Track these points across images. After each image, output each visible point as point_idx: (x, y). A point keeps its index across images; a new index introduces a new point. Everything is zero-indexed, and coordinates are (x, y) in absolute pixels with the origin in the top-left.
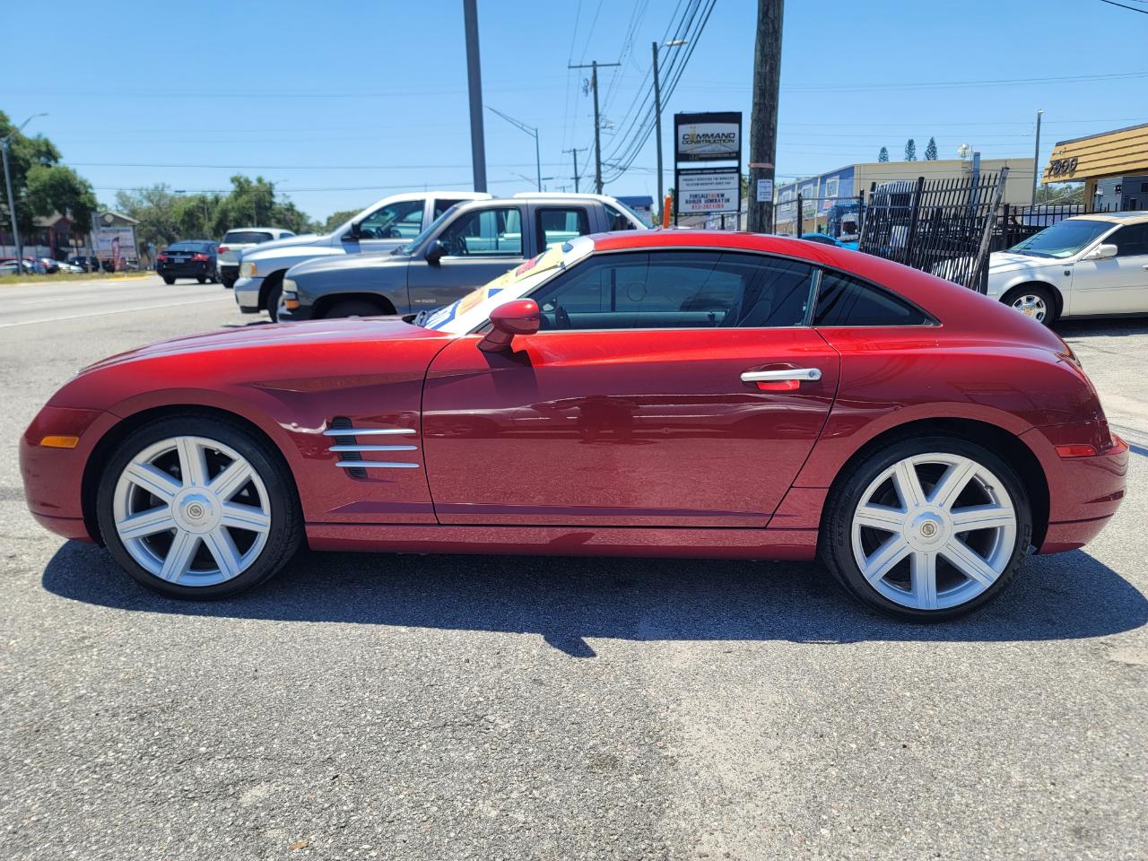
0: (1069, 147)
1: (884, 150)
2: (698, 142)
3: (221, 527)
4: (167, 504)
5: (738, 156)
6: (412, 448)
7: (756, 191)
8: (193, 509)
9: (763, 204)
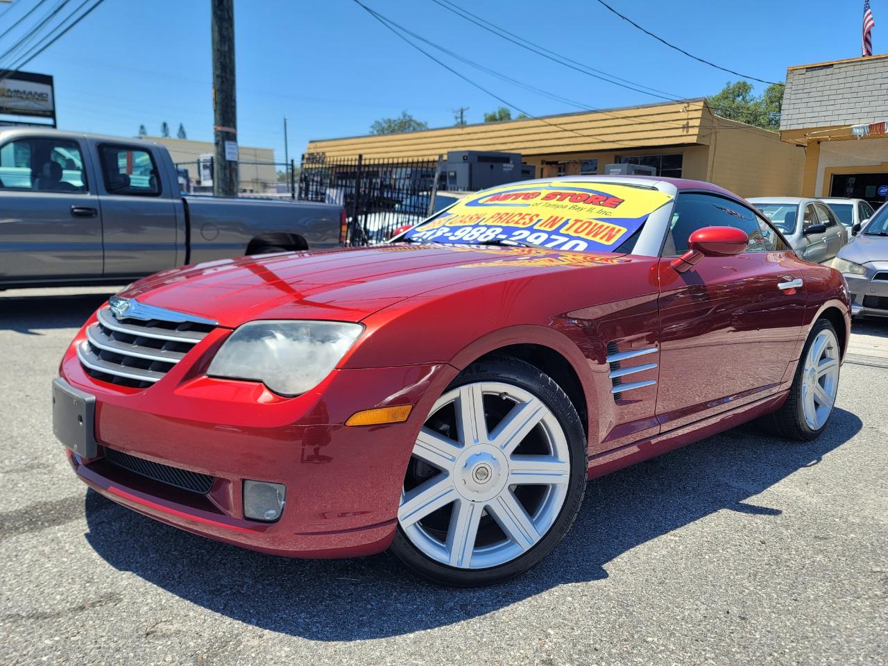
0: (319, 144)
1: (142, 127)
2: (10, 97)
3: (509, 488)
4: (447, 471)
5: (52, 114)
6: (655, 366)
7: (224, 151)
8: (479, 471)
9: (230, 162)
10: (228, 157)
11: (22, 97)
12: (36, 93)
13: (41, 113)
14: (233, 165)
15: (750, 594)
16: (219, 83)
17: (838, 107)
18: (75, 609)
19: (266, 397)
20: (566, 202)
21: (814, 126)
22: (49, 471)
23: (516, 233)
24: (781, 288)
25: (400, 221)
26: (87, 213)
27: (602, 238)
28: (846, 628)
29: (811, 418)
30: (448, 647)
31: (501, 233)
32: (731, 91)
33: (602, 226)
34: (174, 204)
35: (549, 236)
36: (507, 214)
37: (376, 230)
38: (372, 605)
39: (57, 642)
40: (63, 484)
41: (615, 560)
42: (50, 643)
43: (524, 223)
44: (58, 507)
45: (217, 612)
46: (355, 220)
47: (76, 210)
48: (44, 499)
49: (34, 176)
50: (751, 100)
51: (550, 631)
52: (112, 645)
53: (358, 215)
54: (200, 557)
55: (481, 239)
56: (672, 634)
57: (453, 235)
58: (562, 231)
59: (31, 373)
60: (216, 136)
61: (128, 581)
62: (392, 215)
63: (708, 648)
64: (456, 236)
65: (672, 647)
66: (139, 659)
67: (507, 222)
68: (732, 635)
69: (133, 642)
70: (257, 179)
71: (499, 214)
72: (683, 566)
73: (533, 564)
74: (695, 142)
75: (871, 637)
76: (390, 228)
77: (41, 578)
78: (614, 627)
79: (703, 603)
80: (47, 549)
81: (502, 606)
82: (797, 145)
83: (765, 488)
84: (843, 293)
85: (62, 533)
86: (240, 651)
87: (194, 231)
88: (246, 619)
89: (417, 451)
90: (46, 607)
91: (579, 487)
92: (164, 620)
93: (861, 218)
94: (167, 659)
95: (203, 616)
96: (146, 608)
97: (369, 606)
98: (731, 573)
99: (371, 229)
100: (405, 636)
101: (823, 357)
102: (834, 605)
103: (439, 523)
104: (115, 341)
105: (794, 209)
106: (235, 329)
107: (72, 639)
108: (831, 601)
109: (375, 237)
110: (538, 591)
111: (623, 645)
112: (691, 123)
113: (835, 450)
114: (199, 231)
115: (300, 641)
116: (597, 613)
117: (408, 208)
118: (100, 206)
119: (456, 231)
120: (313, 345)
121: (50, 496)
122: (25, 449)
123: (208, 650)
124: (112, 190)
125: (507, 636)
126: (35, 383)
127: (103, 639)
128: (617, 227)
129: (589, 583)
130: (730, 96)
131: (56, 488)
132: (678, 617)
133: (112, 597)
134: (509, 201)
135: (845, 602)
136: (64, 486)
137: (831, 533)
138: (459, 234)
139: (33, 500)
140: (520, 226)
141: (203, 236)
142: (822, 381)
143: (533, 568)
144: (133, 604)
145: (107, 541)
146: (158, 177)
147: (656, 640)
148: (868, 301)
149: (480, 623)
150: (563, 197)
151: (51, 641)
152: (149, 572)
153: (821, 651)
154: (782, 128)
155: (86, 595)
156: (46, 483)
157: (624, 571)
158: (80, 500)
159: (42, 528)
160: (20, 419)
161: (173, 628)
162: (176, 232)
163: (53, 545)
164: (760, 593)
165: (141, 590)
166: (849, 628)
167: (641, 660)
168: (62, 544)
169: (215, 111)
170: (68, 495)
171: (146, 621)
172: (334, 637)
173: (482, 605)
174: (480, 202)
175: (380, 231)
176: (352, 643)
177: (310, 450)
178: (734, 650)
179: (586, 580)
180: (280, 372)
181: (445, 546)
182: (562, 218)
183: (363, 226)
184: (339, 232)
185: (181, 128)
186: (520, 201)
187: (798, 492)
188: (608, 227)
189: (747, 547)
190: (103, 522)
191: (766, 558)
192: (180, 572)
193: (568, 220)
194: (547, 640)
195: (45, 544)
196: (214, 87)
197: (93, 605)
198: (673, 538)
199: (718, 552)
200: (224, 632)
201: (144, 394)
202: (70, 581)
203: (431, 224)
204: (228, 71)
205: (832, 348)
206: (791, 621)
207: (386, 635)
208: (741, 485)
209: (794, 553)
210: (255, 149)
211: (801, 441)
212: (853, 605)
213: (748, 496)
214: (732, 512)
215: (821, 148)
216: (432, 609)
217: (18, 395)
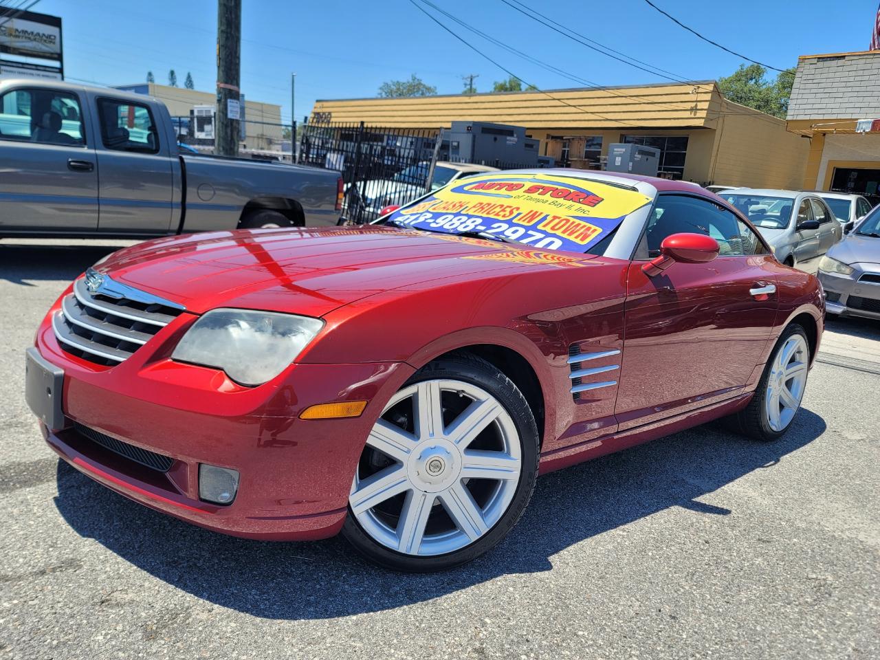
0: (325, 104)
1: (150, 74)
2: (18, 37)
3: (462, 480)
4: (402, 462)
5: (59, 57)
6: (617, 367)
7: (226, 108)
8: (432, 464)
9: (232, 120)
10: (230, 116)
11: (29, 38)
12: (44, 35)
13: (48, 55)
14: (234, 124)
15: (684, 593)
16: (224, 39)
17: (846, 100)
18: (36, 574)
19: (227, 385)
20: (547, 196)
21: (821, 117)
22: (26, 430)
23: (495, 225)
24: (753, 294)
25: (398, 190)
26: (83, 166)
27: (576, 237)
28: (771, 633)
29: (774, 419)
30: (387, 631)
31: (481, 224)
32: (745, 73)
33: (579, 224)
34: (171, 162)
35: (527, 231)
36: (489, 204)
37: (374, 198)
38: (321, 585)
39: (15, 605)
40: (38, 444)
41: (562, 552)
42: (8, 606)
43: (504, 216)
44: (31, 469)
45: (171, 584)
46: (354, 186)
47: (72, 164)
48: (18, 459)
49: (34, 125)
50: (764, 84)
51: (487, 620)
52: (68, 611)
53: (357, 181)
54: (162, 527)
55: (461, 229)
56: (603, 629)
57: (434, 222)
58: (540, 227)
59: (20, 326)
60: (219, 93)
61: (91, 549)
62: (390, 183)
63: (634, 645)
64: (437, 223)
65: (600, 642)
66: (91, 627)
67: (488, 213)
68: (660, 634)
69: (87, 609)
70: (262, 135)
71: (481, 204)
72: (626, 561)
73: (479, 554)
74: (702, 125)
75: (794, 644)
76: (388, 196)
77: (7, 540)
78: (548, 620)
79: (638, 600)
80: (16, 511)
81: (445, 593)
82: (803, 136)
83: (719, 487)
84: (819, 298)
85: (32, 495)
86: (189, 624)
87: (191, 191)
88: (198, 593)
89: (371, 441)
90: (9, 570)
91: (529, 484)
92: (119, 589)
93: (858, 214)
94: (118, 628)
95: (157, 588)
96: (104, 576)
97: (318, 586)
98: (670, 571)
99: (369, 197)
100: (348, 617)
101: (792, 360)
102: (764, 610)
103: (392, 511)
104: (87, 316)
105: (790, 203)
106: (201, 315)
107: (30, 603)
108: (761, 605)
109: (372, 205)
110: (482, 579)
111: (555, 637)
112: (700, 106)
113: (795, 452)
114: (195, 190)
115: (247, 617)
116: (535, 605)
117: (407, 178)
118: (97, 159)
119: (438, 218)
120: (274, 337)
121: (24, 457)
122: (6, 406)
123: (158, 621)
124: (109, 145)
125: (445, 623)
126: (23, 337)
127: (60, 605)
128: (593, 227)
129: (533, 574)
130: (743, 78)
131: (31, 449)
132: (611, 613)
133: (73, 564)
134: (492, 191)
135: (775, 607)
136: (39, 447)
137: (775, 537)
138: (441, 222)
139: (8, 459)
140: (500, 218)
141: (200, 198)
142: (789, 384)
143: (480, 557)
144: (92, 571)
145: (74, 506)
146: (156, 134)
147: (586, 634)
148: (852, 302)
149: (422, 609)
150: (545, 190)
151: (9, 603)
152: (111, 540)
153: (743, 655)
154: (789, 118)
155: (48, 559)
156: (22, 443)
157: (568, 564)
158: (53, 463)
159: (13, 490)
160: (3, 375)
161: (128, 597)
162: (173, 190)
163: (22, 507)
164: (694, 593)
165: (101, 557)
166: (774, 634)
167: (569, 653)
168: (31, 507)
169: (219, 67)
170: (42, 456)
171: (102, 589)
172: (280, 615)
173: (426, 591)
174: (466, 188)
175: (378, 199)
176: (296, 622)
177: (267, 436)
178: (658, 649)
179: (530, 571)
180: (240, 362)
181: (395, 533)
182: (542, 213)
183: (361, 193)
184: (335, 199)
185: (189, 77)
186: (503, 191)
187: (751, 493)
188: (584, 226)
189: (691, 545)
190: (73, 486)
191: (706, 558)
192: (141, 542)
193: (548, 215)
194: (482, 629)
195: (14, 506)
196: (219, 43)
197: (54, 570)
198: (621, 533)
199: (662, 548)
200: (175, 605)
201: (110, 373)
202: (34, 544)
203: (416, 207)
204: (233, 27)
205: (802, 352)
206: (718, 623)
207: (330, 616)
208: (697, 482)
209: (735, 554)
210: (262, 105)
211: (763, 441)
212: (783, 610)
213: (701, 494)
214: (683, 509)
215: (826, 140)
216: (378, 592)
217: (5, 348)
